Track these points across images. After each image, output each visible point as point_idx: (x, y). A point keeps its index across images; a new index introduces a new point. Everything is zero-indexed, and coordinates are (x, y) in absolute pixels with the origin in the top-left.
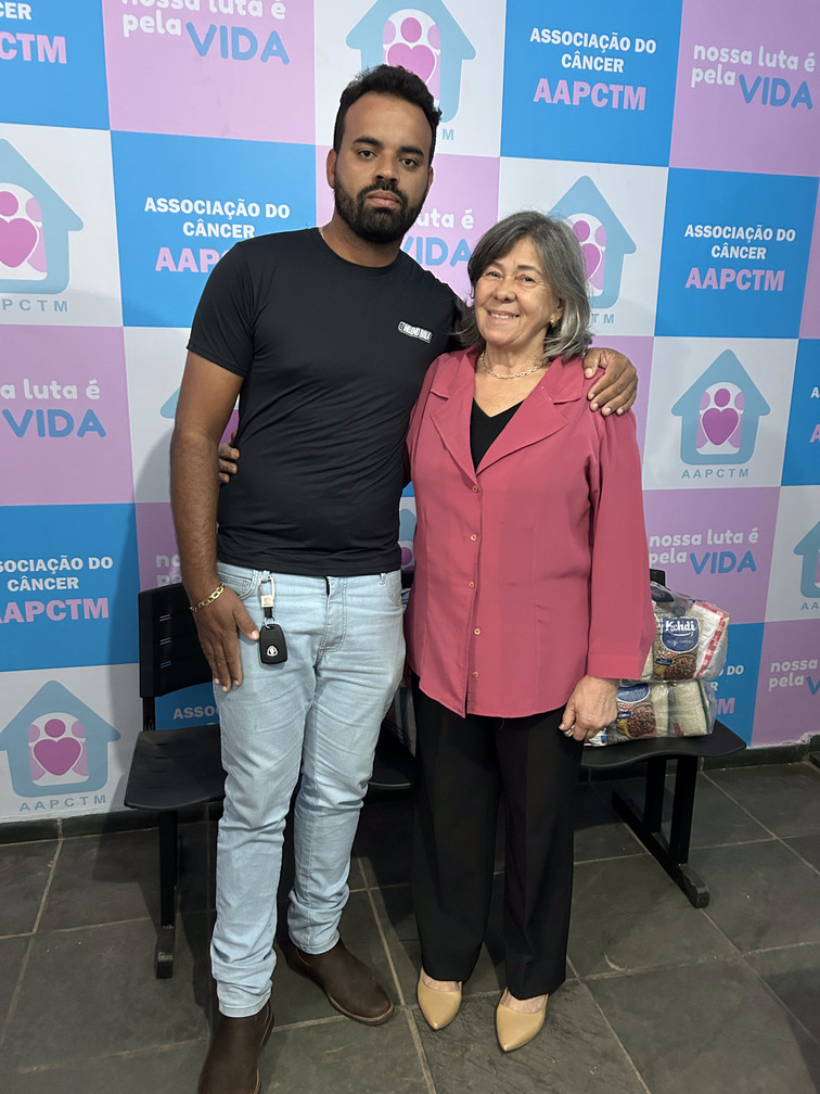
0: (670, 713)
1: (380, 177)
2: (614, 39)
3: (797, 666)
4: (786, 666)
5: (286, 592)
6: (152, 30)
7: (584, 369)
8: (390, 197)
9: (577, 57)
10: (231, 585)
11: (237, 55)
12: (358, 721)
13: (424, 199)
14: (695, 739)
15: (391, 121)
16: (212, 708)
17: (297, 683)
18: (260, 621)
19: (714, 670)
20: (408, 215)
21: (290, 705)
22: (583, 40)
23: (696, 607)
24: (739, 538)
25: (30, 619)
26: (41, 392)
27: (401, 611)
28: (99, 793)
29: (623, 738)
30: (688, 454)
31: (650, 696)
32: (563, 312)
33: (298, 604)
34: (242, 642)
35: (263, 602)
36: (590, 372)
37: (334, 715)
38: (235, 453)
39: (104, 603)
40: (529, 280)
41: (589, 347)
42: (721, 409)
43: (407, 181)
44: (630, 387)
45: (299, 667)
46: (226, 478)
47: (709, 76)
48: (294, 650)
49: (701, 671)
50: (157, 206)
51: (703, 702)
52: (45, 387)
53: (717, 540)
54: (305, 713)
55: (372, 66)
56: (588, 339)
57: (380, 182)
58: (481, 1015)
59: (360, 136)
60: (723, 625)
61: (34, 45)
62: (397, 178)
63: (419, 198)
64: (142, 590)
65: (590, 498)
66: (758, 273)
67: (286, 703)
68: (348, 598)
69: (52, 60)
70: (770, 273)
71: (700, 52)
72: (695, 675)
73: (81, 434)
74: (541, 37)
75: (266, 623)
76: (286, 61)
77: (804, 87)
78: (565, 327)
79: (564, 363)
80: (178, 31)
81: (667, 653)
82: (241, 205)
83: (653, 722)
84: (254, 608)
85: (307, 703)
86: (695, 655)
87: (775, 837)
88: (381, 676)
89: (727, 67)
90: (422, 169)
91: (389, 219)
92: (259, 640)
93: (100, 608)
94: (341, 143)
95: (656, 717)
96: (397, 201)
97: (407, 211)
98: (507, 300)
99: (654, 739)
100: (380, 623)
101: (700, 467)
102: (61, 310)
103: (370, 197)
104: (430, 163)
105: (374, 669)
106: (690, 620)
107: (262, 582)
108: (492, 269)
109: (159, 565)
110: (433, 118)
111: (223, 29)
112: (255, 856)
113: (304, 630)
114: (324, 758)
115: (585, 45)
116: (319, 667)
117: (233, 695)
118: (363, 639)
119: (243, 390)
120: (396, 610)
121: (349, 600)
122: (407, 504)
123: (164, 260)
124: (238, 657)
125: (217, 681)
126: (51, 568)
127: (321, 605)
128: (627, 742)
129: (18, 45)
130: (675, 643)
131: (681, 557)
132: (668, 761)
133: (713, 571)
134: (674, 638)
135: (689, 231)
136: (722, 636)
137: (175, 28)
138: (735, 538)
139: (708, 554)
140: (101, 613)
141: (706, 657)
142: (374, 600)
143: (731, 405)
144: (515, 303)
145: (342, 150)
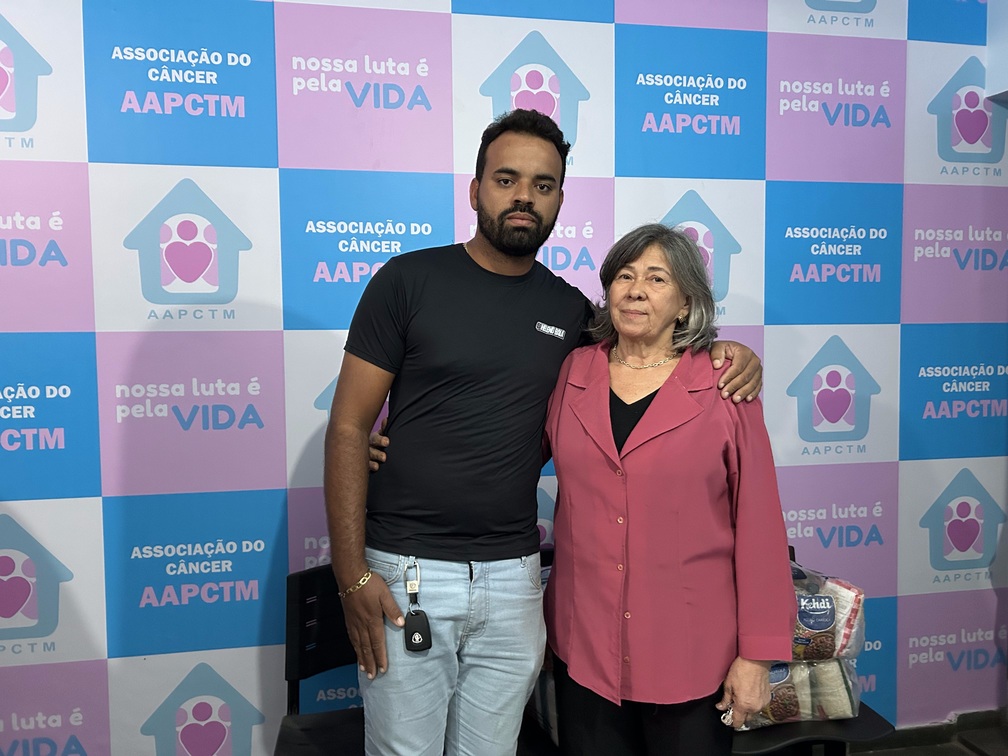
0: (813, 695)
1: (517, 201)
2: (710, 79)
3: (936, 642)
4: (924, 641)
5: (431, 577)
6: (316, 89)
8: (526, 217)
9: (678, 95)
10: (378, 571)
11: (388, 105)
12: (501, 709)
13: (556, 217)
14: (841, 722)
16: (354, 689)
17: (440, 670)
18: (406, 607)
19: (854, 649)
20: (542, 231)
21: (432, 693)
22: (682, 81)
23: (830, 585)
24: (863, 512)
25: (185, 601)
26: (207, 389)
27: (542, 594)
29: (767, 722)
30: (806, 432)
31: (791, 677)
32: (690, 310)
33: (444, 589)
34: (388, 628)
35: (409, 588)
36: (718, 363)
37: (477, 703)
39: (254, 584)
40: (659, 280)
42: (834, 390)
43: (542, 204)
44: (756, 376)
45: (442, 653)
46: (376, 466)
47: (795, 105)
48: (439, 636)
49: (841, 650)
51: (846, 683)
52: (211, 385)
53: (842, 514)
54: (448, 700)
56: (713, 333)
57: (517, 205)
59: (500, 167)
60: (859, 603)
61: (218, 104)
62: (533, 201)
63: (552, 217)
64: (291, 572)
65: (729, 479)
66: (857, 267)
67: (429, 691)
68: (491, 583)
69: (233, 115)
70: (867, 267)
72: (835, 654)
73: (241, 426)
74: (646, 80)
75: (412, 610)
76: (429, 108)
77: (881, 110)
78: (692, 320)
79: (693, 355)
80: (338, 89)
81: (804, 631)
83: (797, 705)
84: (400, 594)
85: (450, 691)
86: (833, 634)
88: (523, 662)
89: (811, 97)
90: (554, 193)
91: (526, 237)
92: (405, 627)
93: (251, 591)
94: (482, 173)
95: (799, 699)
96: (533, 221)
97: (542, 229)
98: (640, 298)
99: (799, 723)
100: (522, 608)
101: (818, 444)
103: (510, 218)
104: (561, 186)
105: (517, 654)
106: (825, 598)
107: (409, 568)
108: (624, 271)
109: (307, 547)
110: (563, 149)
111: (377, 86)
113: (448, 616)
114: (467, 747)
115: (685, 85)
116: (462, 653)
117: (378, 682)
118: (505, 624)
119: (394, 387)
120: (537, 593)
121: (492, 585)
122: (548, 485)
123: (322, 272)
124: (383, 644)
125: (362, 668)
126: (207, 552)
127: (464, 590)
128: (771, 726)
129: (205, 104)
130: (812, 621)
131: (808, 532)
132: (815, 747)
133: (841, 545)
134: (811, 616)
135: (789, 233)
136: (859, 614)
137: (337, 86)
138: (859, 512)
139: (834, 529)
140: (251, 595)
141: (844, 635)
142: (515, 584)
143: (843, 385)
144: (647, 302)
145: (484, 179)
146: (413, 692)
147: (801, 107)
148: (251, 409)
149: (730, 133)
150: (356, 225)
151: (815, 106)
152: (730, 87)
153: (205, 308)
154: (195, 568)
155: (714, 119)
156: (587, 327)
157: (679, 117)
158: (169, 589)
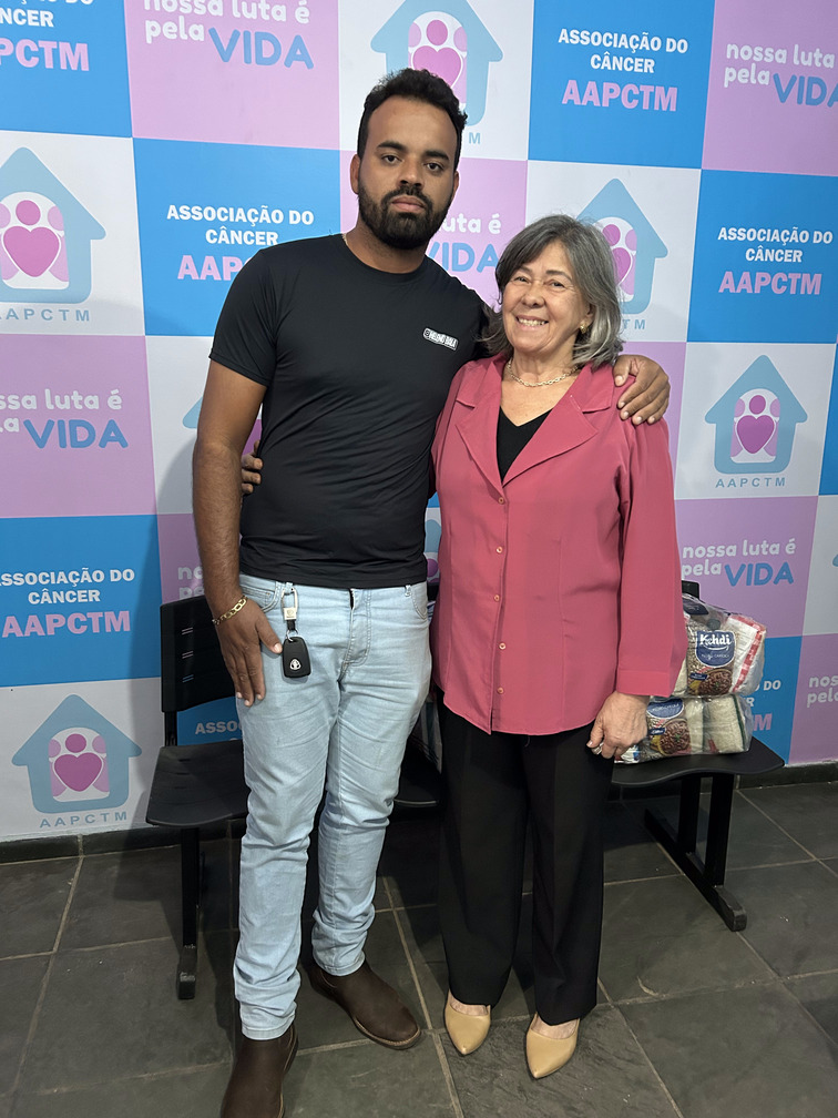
0: (705, 730)
1: (404, 182)
2: (645, 39)
3: (837, 682)
4: (825, 681)
5: (307, 604)
6: (175, 37)
7: (614, 376)
8: (414, 201)
9: (606, 58)
10: (254, 598)
11: (261, 61)
12: (384, 736)
13: (449, 203)
14: (731, 756)
15: (416, 125)
16: (235, 723)
17: (320, 697)
18: (283, 634)
19: (750, 685)
20: (432, 221)
21: (313, 719)
22: (612, 40)
23: (731, 620)
24: (775, 549)
25: (51, 632)
26: (62, 402)
27: (427, 624)
28: (120, 810)
29: (656, 755)
30: (723, 462)
31: (684, 711)
32: (593, 318)
33: (322, 617)
34: (264, 655)
35: (286, 614)
36: (620, 380)
37: (358, 731)
38: (258, 463)
39: (125, 616)
40: (559, 285)
41: (620, 354)
42: (756, 416)
43: (432, 186)
44: (661, 396)
45: (322, 681)
46: (250, 488)
47: (743, 76)
48: (318, 664)
49: (737, 686)
50: (179, 213)
51: (739, 718)
52: (67, 398)
53: (752, 551)
54: (329, 728)
55: (397, 69)
56: (618, 346)
57: (404, 186)
58: (511, 1040)
59: (384, 140)
60: (760, 639)
61: (56, 53)
62: (421, 182)
63: (444, 202)
64: (164, 603)
65: (620, 509)
66: (794, 277)
67: (309, 719)
68: (372, 611)
69: (74, 67)
70: (806, 277)
71: (733, 51)
72: (731, 690)
73: (102, 445)
74: (569, 38)
75: (289, 636)
76: (310, 65)
78: (595, 332)
79: (593, 371)
80: (201, 37)
81: (701, 667)
82: (265, 212)
83: (688, 739)
84: (277, 621)
85: (331, 718)
86: (731, 670)
87: (815, 859)
88: (407, 691)
89: (761, 66)
90: (447, 174)
91: (413, 225)
92: (282, 654)
93: (121, 622)
94: (364, 149)
95: (691, 734)
96: (422, 206)
97: (432, 216)
98: (536, 305)
99: (688, 756)
100: (405, 636)
101: (734, 476)
102: (83, 320)
103: (395, 202)
104: (456, 167)
105: (400, 683)
106: (725, 634)
107: (285, 594)
108: (520, 273)
109: (180, 577)
110: (459, 122)
111: (247, 34)
112: (278, 874)
113: (328, 643)
114: (349, 774)
115: (615, 46)
116: (343, 681)
117: (256, 709)
118: (387, 652)
119: (266, 399)
120: (422, 623)
121: (373, 613)
122: (432, 514)
123: (187, 268)
124: (260, 670)
125: (239, 695)
127: (344, 617)
128: (660, 759)
129: (40, 54)
130: (710, 657)
131: (716, 569)
132: (703, 780)
133: (748, 583)
134: (709, 652)
135: (723, 234)
136: (759, 650)
137: (199, 33)
138: (771, 549)
139: (743, 566)
140: (122, 626)
141: (742, 671)
142: (399, 613)
143: (766, 412)
144: (544, 309)
145: (365, 156)
146: (291, 719)
147: (749, 78)
148: (112, 426)
149: (664, 109)
150: (226, 211)
151: (765, 78)
152: (668, 50)
153: (55, 307)
154: (59, 597)
155: (647, 90)
156: (480, 336)
157: (606, 86)
158: (33, 619)
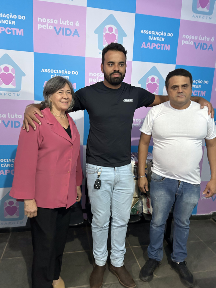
2: (162, 33)
5: (105, 171)
6: (45, 28)
8: (118, 74)
9: (153, 37)
11: (66, 35)
15: (115, 56)
25: (6, 174)
28: (22, 221)
33: (108, 174)
37: (119, 201)
50: (44, 71)
52: (14, 115)
59: (109, 61)
61: (15, 31)
62: (119, 70)
66: (199, 92)
69: (20, 35)
70: (202, 92)
71: (184, 36)
74: (143, 32)
76: (79, 36)
77: (211, 45)
89: (191, 40)
91: (118, 80)
96: (120, 75)
102: (19, 96)
103: (113, 75)
107: (99, 169)
110: (125, 53)
111: (63, 28)
115: (155, 34)
118: (124, 181)
120: (132, 174)
121: (120, 172)
126: (12, 161)
127: (113, 173)
129: (11, 31)
137: (51, 28)
142: (126, 171)
145: (105, 64)
147: (188, 43)
149: (167, 50)
150: (56, 71)
151: (192, 43)
152: (168, 36)
153: (12, 93)
154: (9, 165)
155: (162, 45)
157: (152, 44)
158: (2, 171)
